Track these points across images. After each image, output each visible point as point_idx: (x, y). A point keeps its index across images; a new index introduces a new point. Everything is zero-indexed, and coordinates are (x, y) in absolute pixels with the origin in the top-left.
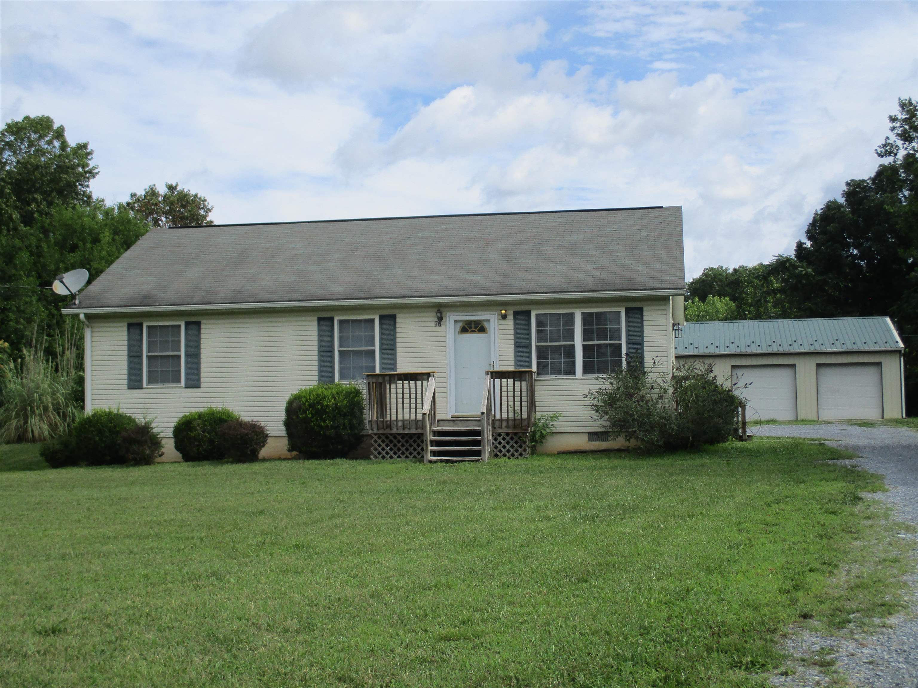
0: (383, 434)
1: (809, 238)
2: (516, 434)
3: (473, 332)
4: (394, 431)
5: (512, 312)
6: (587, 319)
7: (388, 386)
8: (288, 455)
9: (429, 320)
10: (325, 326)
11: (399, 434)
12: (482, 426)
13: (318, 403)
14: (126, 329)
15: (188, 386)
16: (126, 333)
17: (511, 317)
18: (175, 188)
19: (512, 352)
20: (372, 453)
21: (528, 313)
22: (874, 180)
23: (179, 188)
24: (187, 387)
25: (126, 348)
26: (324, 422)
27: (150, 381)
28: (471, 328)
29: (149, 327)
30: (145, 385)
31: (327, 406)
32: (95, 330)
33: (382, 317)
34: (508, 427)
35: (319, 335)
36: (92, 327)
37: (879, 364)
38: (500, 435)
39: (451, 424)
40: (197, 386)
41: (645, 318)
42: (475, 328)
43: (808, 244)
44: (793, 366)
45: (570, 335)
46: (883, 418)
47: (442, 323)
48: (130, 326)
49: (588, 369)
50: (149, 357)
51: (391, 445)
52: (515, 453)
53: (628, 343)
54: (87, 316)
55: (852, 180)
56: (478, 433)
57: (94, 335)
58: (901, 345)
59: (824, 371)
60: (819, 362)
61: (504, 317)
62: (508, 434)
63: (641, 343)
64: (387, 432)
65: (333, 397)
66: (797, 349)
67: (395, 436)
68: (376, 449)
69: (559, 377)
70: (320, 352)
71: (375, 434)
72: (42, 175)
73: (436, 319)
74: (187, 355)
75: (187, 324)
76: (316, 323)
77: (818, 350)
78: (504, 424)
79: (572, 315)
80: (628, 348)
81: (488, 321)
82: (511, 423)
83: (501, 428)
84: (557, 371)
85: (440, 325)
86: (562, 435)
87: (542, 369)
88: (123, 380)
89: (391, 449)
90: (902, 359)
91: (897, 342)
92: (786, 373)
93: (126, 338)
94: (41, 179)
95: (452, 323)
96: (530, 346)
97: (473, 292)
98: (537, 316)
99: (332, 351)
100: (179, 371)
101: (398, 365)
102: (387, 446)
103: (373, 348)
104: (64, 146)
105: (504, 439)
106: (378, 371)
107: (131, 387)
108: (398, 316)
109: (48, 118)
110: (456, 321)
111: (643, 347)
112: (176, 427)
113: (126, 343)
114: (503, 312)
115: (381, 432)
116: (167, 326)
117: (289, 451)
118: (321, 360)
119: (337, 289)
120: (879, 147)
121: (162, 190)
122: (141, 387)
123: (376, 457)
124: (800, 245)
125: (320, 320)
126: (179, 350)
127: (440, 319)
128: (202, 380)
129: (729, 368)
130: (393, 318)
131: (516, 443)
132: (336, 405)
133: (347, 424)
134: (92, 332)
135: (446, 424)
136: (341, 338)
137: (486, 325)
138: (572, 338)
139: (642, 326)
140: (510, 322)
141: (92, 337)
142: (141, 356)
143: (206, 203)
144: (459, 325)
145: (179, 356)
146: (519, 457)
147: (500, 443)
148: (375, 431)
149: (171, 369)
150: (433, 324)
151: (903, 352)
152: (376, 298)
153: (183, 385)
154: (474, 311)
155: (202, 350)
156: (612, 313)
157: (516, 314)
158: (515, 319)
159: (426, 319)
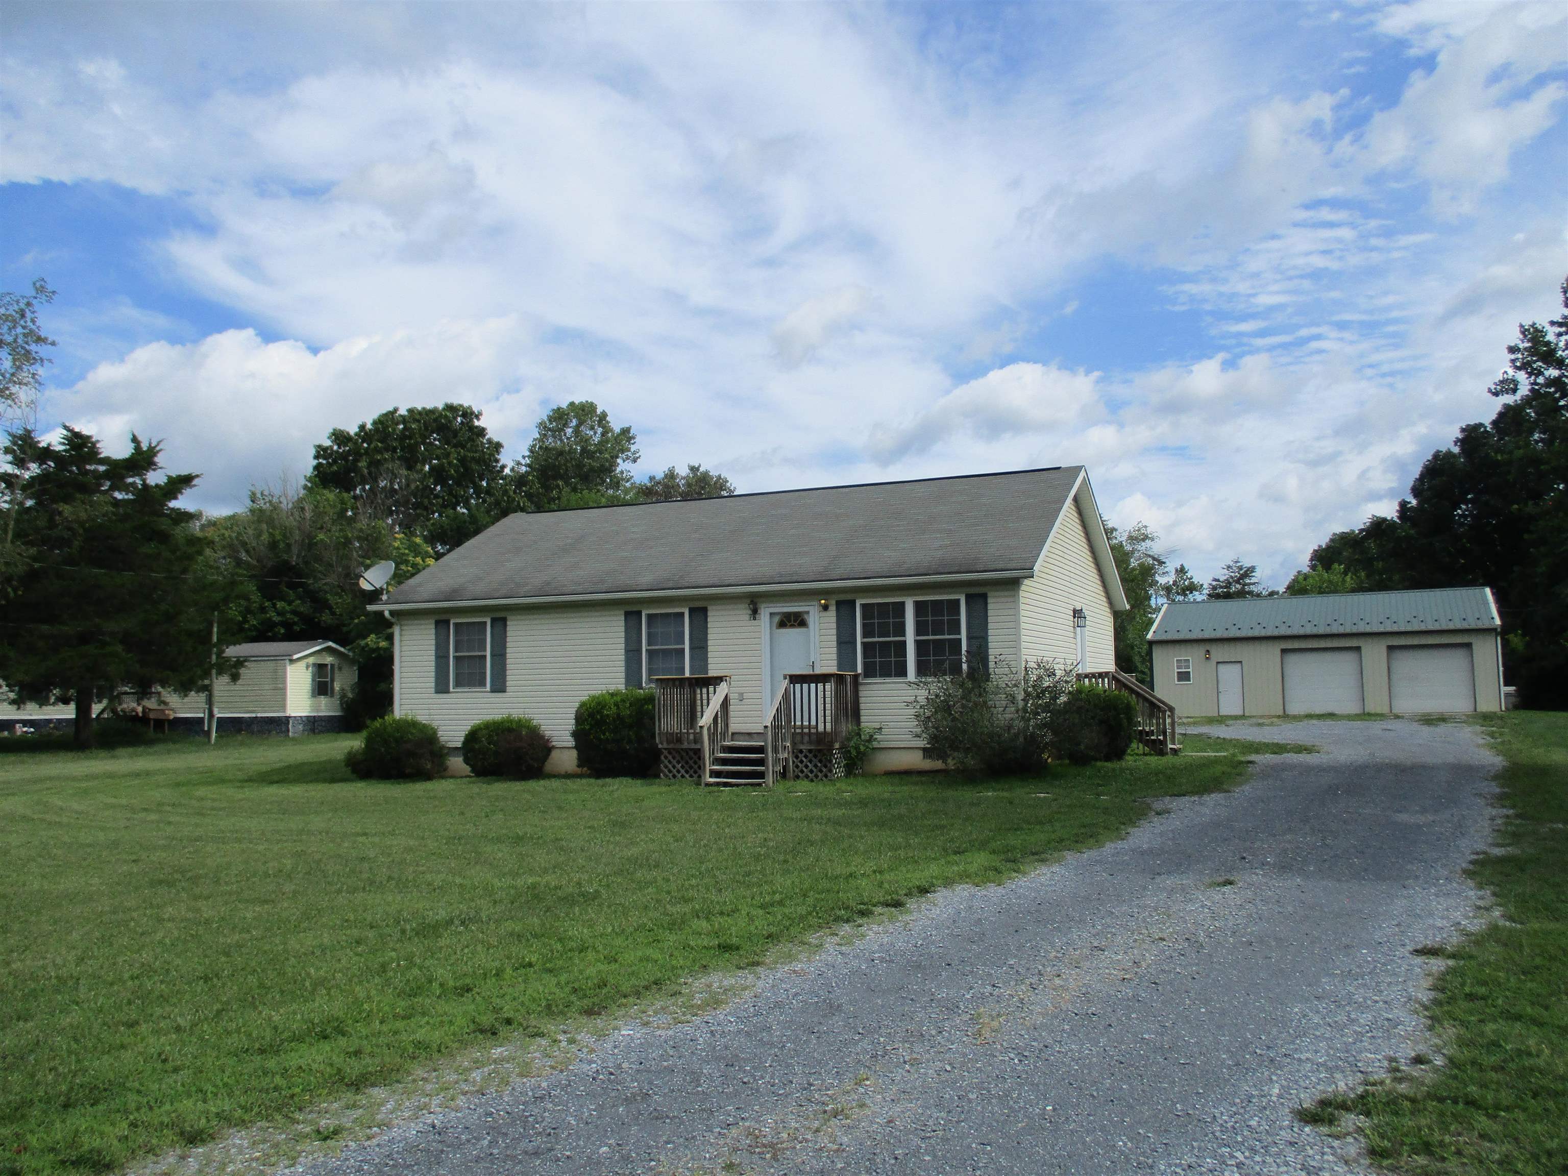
0: (674, 749)
1: (1415, 496)
2: (819, 751)
3: (792, 626)
4: (685, 745)
5: (834, 602)
6: (920, 607)
7: (698, 691)
8: (579, 770)
9: (743, 612)
10: (633, 621)
11: (691, 749)
12: (765, 741)
13: (598, 712)
14: (433, 626)
16: (433, 631)
17: (833, 608)
18: (698, 469)
19: (834, 650)
20: (663, 772)
21: (852, 603)
22: (1495, 423)
23: (701, 469)
24: (492, 691)
25: (433, 648)
26: (604, 734)
27: (458, 684)
28: (790, 621)
29: (456, 625)
30: (451, 690)
31: (608, 715)
32: (405, 628)
33: (692, 611)
34: (810, 742)
35: (626, 631)
36: (401, 625)
37: (1468, 646)
38: (801, 751)
39: (747, 737)
40: (503, 690)
41: (990, 607)
42: (795, 621)
43: (1414, 502)
44: (1358, 649)
45: (901, 629)
46: (1475, 710)
47: (757, 616)
48: (437, 623)
49: (922, 669)
50: (456, 658)
51: (683, 763)
52: (819, 774)
53: (969, 638)
54: (392, 613)
55: (1468, 425)
56: (760, 750)
57: (403, 633)
58: (1498, 622)
59: (1399, 655)
60: (1390, 644)
61: (826, 608)
62: (810, 751)
63: (984, 638)
64: (678, 746)
65: (616, 704)
66: (1362, 628)
67: (686, 751)
68: (666, 767)
69: (888, 680)
70: (627, 651)
71: (665, 749)
72: (567, 461)
73: (750, 612)
74: (492, 655)
75: (493, 620)
76: (623, 618)
77: (1389, 629)
78: (806, 738)
79: (902, 604)
80: (968, 645)
81: (808, 613)
82: (814, 737)
83: (803, 743)
84: (886, 673)
85: (755, 619)
86: (891, 751)
87: (869, 671)
88: (431, 683)
89: (682, 767)
90: (1499, 638)
91: (1493, 618)
92: (1350, 657)
93: (434, 637)
94: (565, 465)
95: (768, 616)
96: (854, 643)
97: (787, 579)
98: (863, 606)
99: (639, 651)
100: (485, 673)
101: (710, 667)
102: (678, 762)
103: (682, 646)
104: (607, 430)
105: (806, 757)
106: (687, 674)
107: (438, 691)
108: (709, 608)
109: (592, 403)
110: (772, 615)
111: (987, 642)
112: (466, 735)
113: (433, 642)
114: (823, 602)
115: (671, 746)
116: (474, 623)
117: (578, 766)
118: (628, 661)
119: (646, 579)
120: (1496, 384)
121: (682, 471)
122: (448, 692)
123: (666, 776)
124: (1403, 505)
125: (627, 614)
126: (485, 650)
127: (755, 612)
128: (508, 683)
129: (1279, 653)
130: (704, 611)
131: (820, 761)
132: (618, 715)
133: (633, 737)
134: (401, 630)
135: (742, 738)
136: (649, 635)
137: (806, 618)
138: (903, 633)
139: (986, 616)
140: (832, 614)
141: (401, 635)
142: (448, 657)
143: (728, 484)
144: (777, 619)
145: (485, 656)
146: (824, 779)
147: (802, 762)
148: (665, 746)
149: (477, 671)
150: (747, 617)
151: (1499, 630)
153: (488, 689)
154: (791, 601)
155: (508, 650)
156: (949, 601)
157: (839, 604)
158: (838, 610)
159: (741, 612)
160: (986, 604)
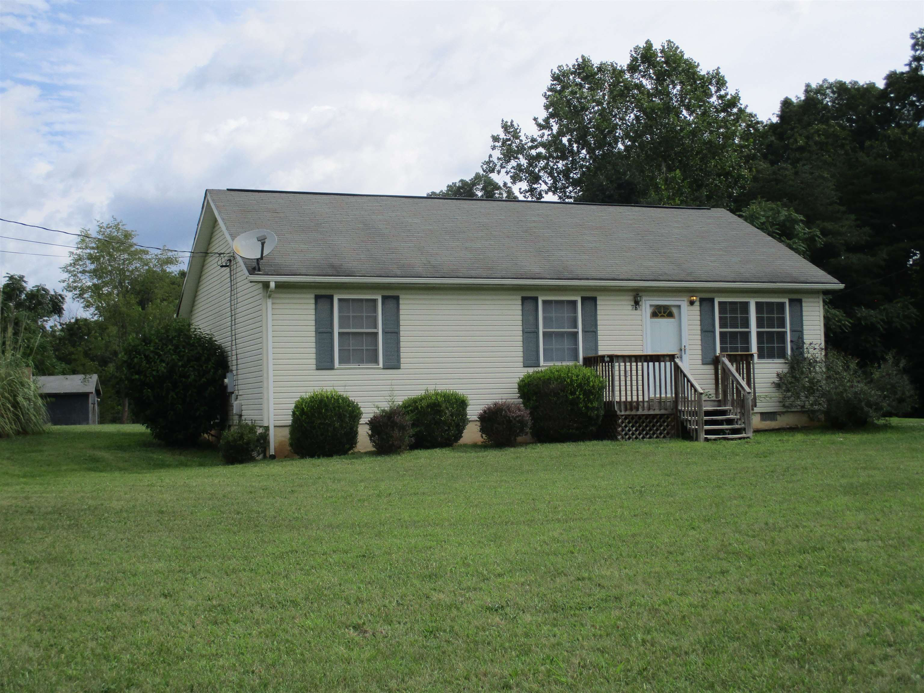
0: (630, 415)
3: (662, 316)
4: (640, 412)
5: (698, 299)
6: (759, 308)
9: (626, 303)
10: (530, 305)
11: (644, 415)
14: (313, 301)
15: (386, 367)
17: (697, 304)
19: (699, 337)
20: (620, 434)
21: (712, 300)
25: (313, 323)
27: (344, 360)
28: (660, 313)
29: (341, 301)
30: (336, 365)
32: (277, 302)
33: (584, 299)
35: (523, 315)
36: (272, 298)
40: (397, 367)
42: (664, 313)
45: (746, 323)
47: (638, 307)
48: (317, 298)
49: (762, 354)
50: (341, 334)
53: (791, 331)
54: (276, 284)
57: (275, 306)
61: (692, 303)
63: (801, 332)
64: (634, 413)
67: (640, 417)
68: (623, 430)
70: (524, 332)
71: (623, 415)
73: (633, 303)
74: (385, 332)
75: (384, 298)
76: (520, 302)
79: (747, 304)
80: (791, 336)
81: (679, 307)
85: (636, 309)
89: (636, 430)
93: (313, 312)
95: (647, 307)
96: (714, 332)
98: (720, 303)
99: (537, 332)
100: (377, 350)
101: (600, 347)
102: (633, 426)
103: (575, 330)
106: (581, 353)
107: (320, 367)
108: (598, 298)
110: (650, 306)
111: (803, 335)
113: (313, 317)
114: (691, 298)
115: (628, 413)
116: (361, 300)
118: (525, 341)
123: (623, 438)
125: (523, 299)
126: (376, 327)
127: (637, 304)
128: (402, 360)
130: (595, 300)
134: (273, 304)
136: (545, 319)
137: (675, 311)
138: (747, 325)
139: (802, 316)
140: (697, 308)
141: (273, 310)
142: (331, 333)
144: (652, 310)
145: (376, 334)
148: (623, 412)
149: (364, 348)
150: (630, 308)
152: (588, 279)
153: (381, 365)
154: (666, 296)
155: (402, 328)
156: (778, 304)
157: (702, 300)
158: (700, 306)
159: (623, 303)
160: (801, 306)
